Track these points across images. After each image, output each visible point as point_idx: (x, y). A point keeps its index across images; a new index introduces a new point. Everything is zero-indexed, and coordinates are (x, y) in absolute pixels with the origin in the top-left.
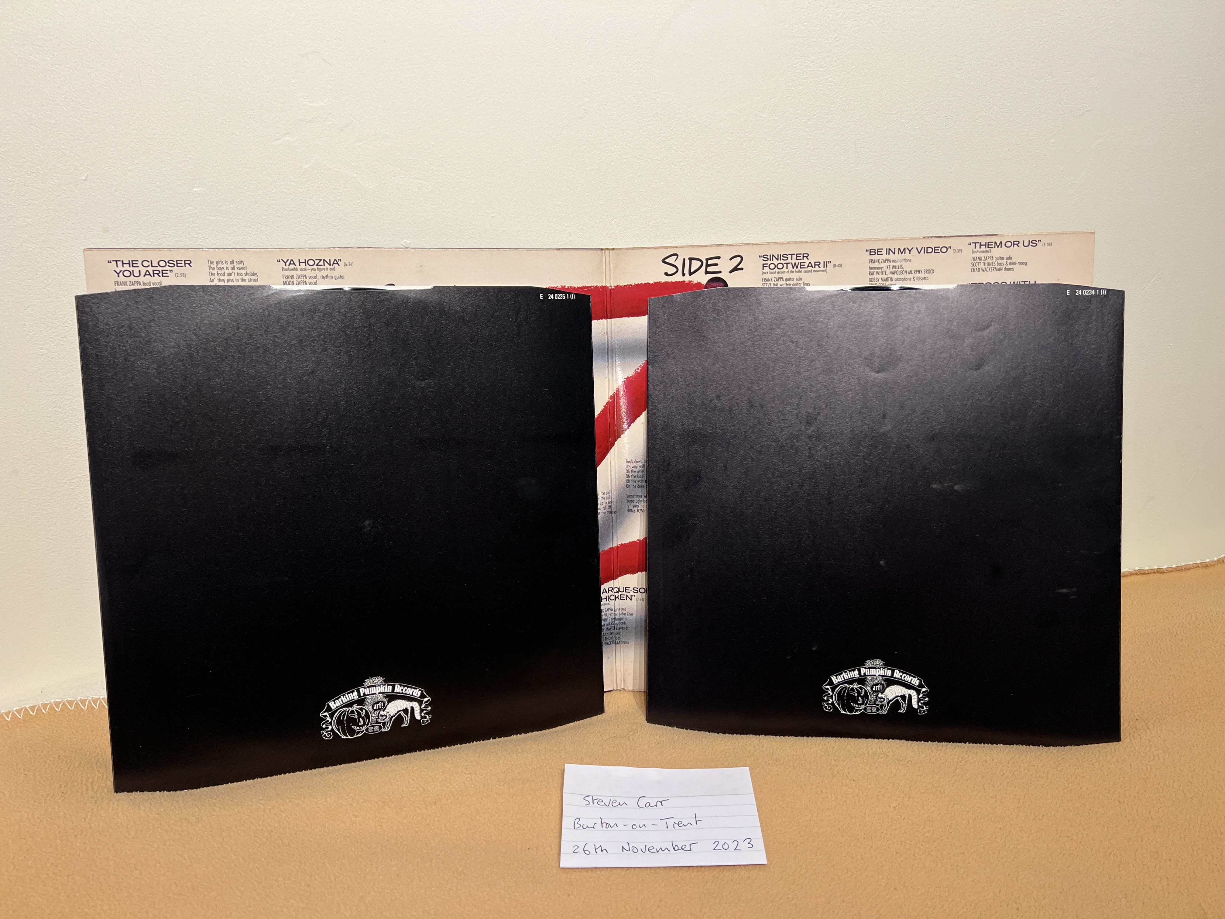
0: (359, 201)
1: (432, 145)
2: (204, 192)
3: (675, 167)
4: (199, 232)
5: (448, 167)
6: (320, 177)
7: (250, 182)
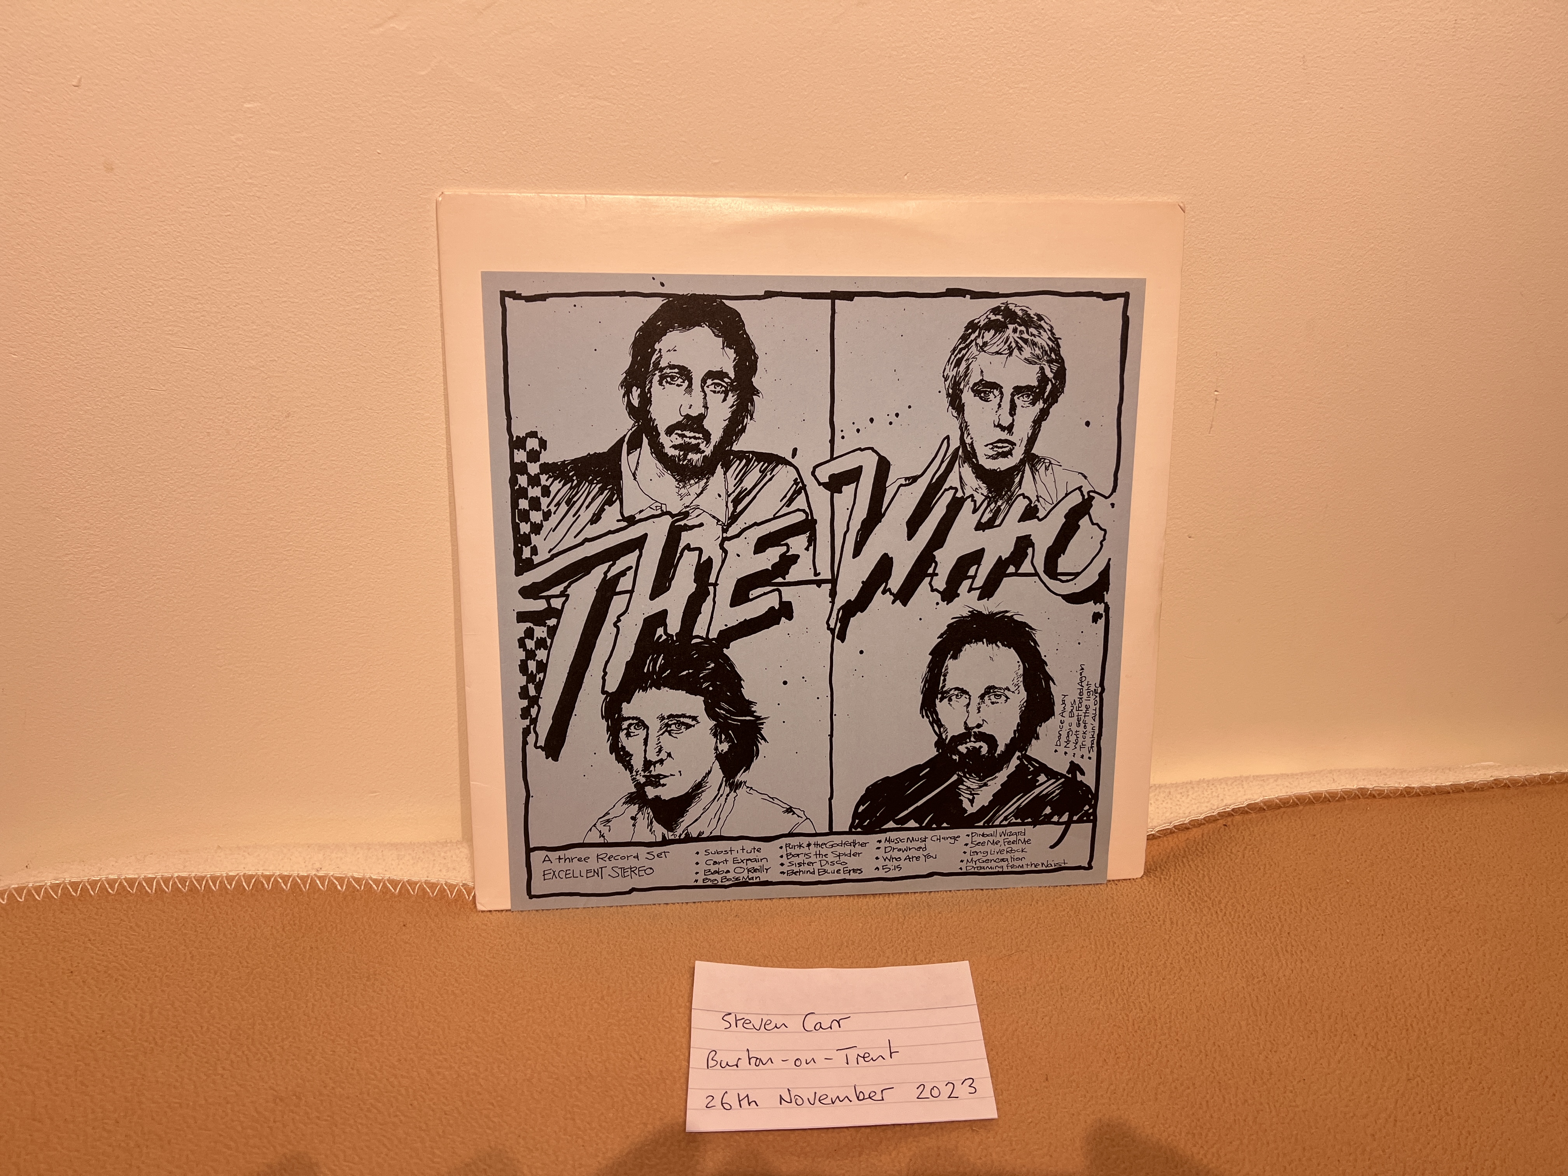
0: (504, 133)
1: (623, 43)
2: (262, 109)
3: (1011, 91)
4: (253, 174)
5: (648, 80)
6: (444, 91)
7: (334, 96)
